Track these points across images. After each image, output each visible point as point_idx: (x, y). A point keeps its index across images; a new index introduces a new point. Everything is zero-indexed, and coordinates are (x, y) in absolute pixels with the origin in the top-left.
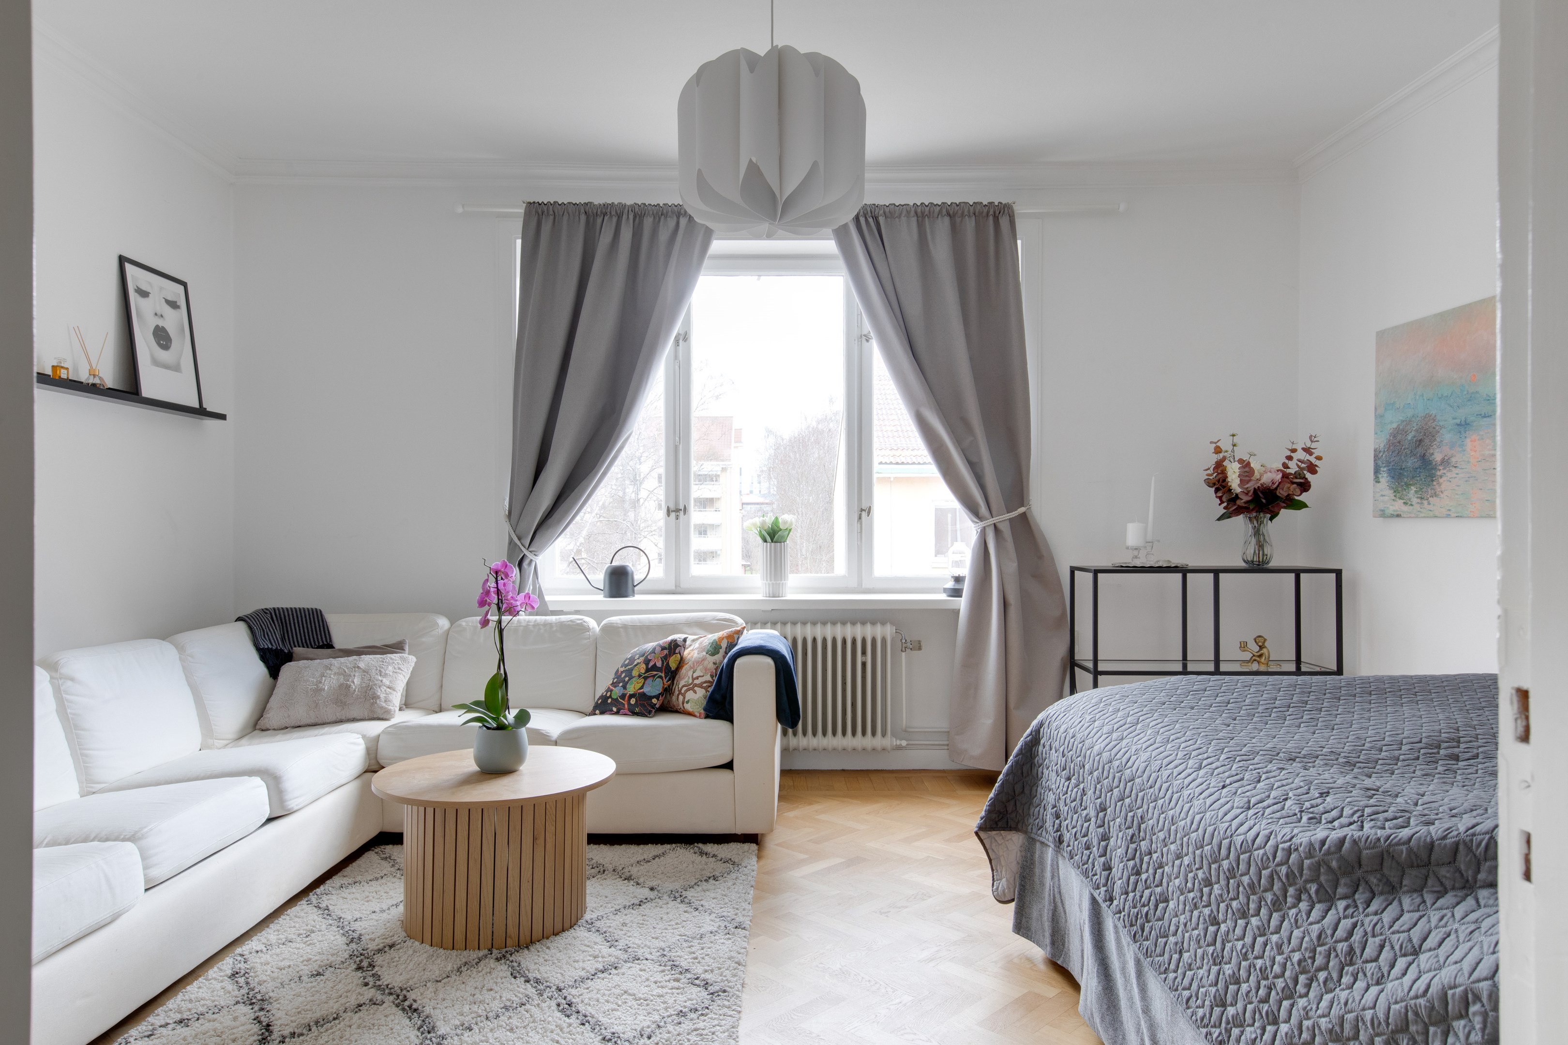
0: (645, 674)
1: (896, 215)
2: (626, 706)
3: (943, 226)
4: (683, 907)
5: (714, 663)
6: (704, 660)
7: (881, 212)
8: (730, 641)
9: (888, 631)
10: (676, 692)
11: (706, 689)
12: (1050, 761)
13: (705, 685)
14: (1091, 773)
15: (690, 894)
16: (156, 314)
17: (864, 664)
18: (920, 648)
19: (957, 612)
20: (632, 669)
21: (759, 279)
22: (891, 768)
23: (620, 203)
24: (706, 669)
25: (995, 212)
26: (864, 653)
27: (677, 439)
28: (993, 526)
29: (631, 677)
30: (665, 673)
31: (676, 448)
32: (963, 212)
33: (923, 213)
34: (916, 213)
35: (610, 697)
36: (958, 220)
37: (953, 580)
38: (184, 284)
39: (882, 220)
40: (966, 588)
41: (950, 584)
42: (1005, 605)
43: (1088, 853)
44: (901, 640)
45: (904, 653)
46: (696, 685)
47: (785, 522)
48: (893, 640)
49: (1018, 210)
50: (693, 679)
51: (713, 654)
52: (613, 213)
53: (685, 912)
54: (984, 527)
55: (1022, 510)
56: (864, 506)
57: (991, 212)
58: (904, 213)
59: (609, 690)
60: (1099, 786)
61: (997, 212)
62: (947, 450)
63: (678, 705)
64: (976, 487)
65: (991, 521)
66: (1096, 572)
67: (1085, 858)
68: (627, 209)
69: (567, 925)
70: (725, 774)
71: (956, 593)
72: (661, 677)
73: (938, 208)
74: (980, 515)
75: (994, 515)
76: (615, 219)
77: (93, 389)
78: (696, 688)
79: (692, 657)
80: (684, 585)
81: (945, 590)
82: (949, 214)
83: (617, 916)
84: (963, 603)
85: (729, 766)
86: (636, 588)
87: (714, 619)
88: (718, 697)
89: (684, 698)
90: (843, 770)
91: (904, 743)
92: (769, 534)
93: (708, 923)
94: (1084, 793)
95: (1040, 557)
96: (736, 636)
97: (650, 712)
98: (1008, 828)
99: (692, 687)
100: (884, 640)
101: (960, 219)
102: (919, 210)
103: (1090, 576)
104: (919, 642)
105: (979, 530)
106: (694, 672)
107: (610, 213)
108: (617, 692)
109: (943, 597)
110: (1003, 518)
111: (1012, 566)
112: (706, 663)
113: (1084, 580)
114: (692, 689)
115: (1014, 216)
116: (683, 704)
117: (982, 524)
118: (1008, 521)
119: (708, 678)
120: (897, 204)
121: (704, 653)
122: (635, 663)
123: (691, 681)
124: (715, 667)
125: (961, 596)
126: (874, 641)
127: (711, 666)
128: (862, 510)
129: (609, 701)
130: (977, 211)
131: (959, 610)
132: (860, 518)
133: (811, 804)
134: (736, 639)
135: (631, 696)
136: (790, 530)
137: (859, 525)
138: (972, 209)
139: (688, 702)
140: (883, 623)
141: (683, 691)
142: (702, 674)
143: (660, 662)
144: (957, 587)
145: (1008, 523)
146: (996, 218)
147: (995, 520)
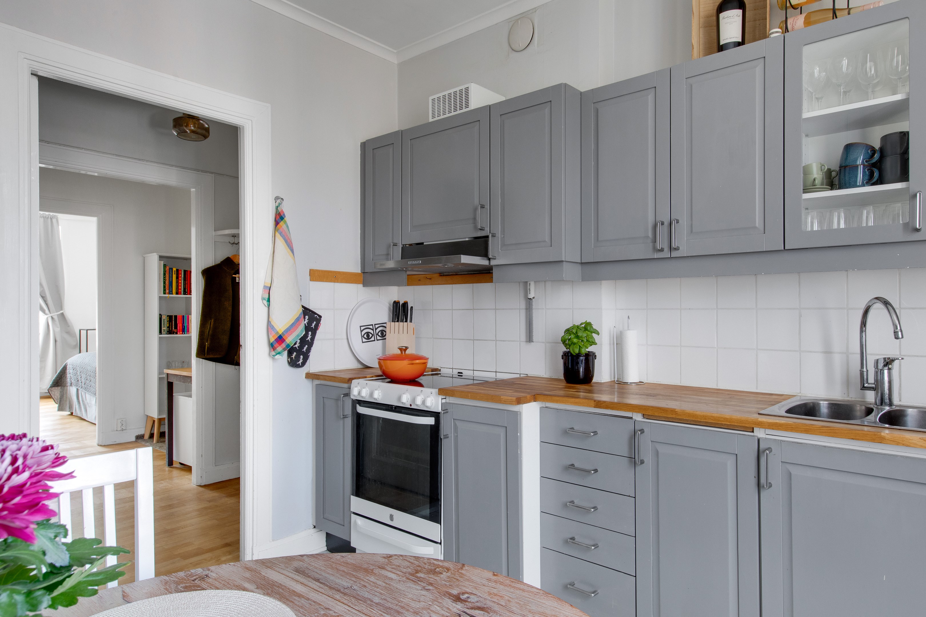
12: (70, 368)
14: (79, 366)
25: (51, 217)
28: (51, 317)
42: (56, 341)
54: (48, 317)
55: (61, 312)
57: (50, 217)
61: (52, 218)
64: (45, 305)
65: (50, 315)
66: (87, 330)
74: (47, 313)
75: (51, 313)
95: (69, 326)
98: (58, 386)
103: (85, 331)
105: (46, 319)
110: (55, 315)
111: (58, 330)
113: (83, 333)
115: (58, 219)
117: (46, 316)
130: (44, 216)
138: (42, 215)
145: (56, 316)
146: (51, 219)
147: (52, 315)
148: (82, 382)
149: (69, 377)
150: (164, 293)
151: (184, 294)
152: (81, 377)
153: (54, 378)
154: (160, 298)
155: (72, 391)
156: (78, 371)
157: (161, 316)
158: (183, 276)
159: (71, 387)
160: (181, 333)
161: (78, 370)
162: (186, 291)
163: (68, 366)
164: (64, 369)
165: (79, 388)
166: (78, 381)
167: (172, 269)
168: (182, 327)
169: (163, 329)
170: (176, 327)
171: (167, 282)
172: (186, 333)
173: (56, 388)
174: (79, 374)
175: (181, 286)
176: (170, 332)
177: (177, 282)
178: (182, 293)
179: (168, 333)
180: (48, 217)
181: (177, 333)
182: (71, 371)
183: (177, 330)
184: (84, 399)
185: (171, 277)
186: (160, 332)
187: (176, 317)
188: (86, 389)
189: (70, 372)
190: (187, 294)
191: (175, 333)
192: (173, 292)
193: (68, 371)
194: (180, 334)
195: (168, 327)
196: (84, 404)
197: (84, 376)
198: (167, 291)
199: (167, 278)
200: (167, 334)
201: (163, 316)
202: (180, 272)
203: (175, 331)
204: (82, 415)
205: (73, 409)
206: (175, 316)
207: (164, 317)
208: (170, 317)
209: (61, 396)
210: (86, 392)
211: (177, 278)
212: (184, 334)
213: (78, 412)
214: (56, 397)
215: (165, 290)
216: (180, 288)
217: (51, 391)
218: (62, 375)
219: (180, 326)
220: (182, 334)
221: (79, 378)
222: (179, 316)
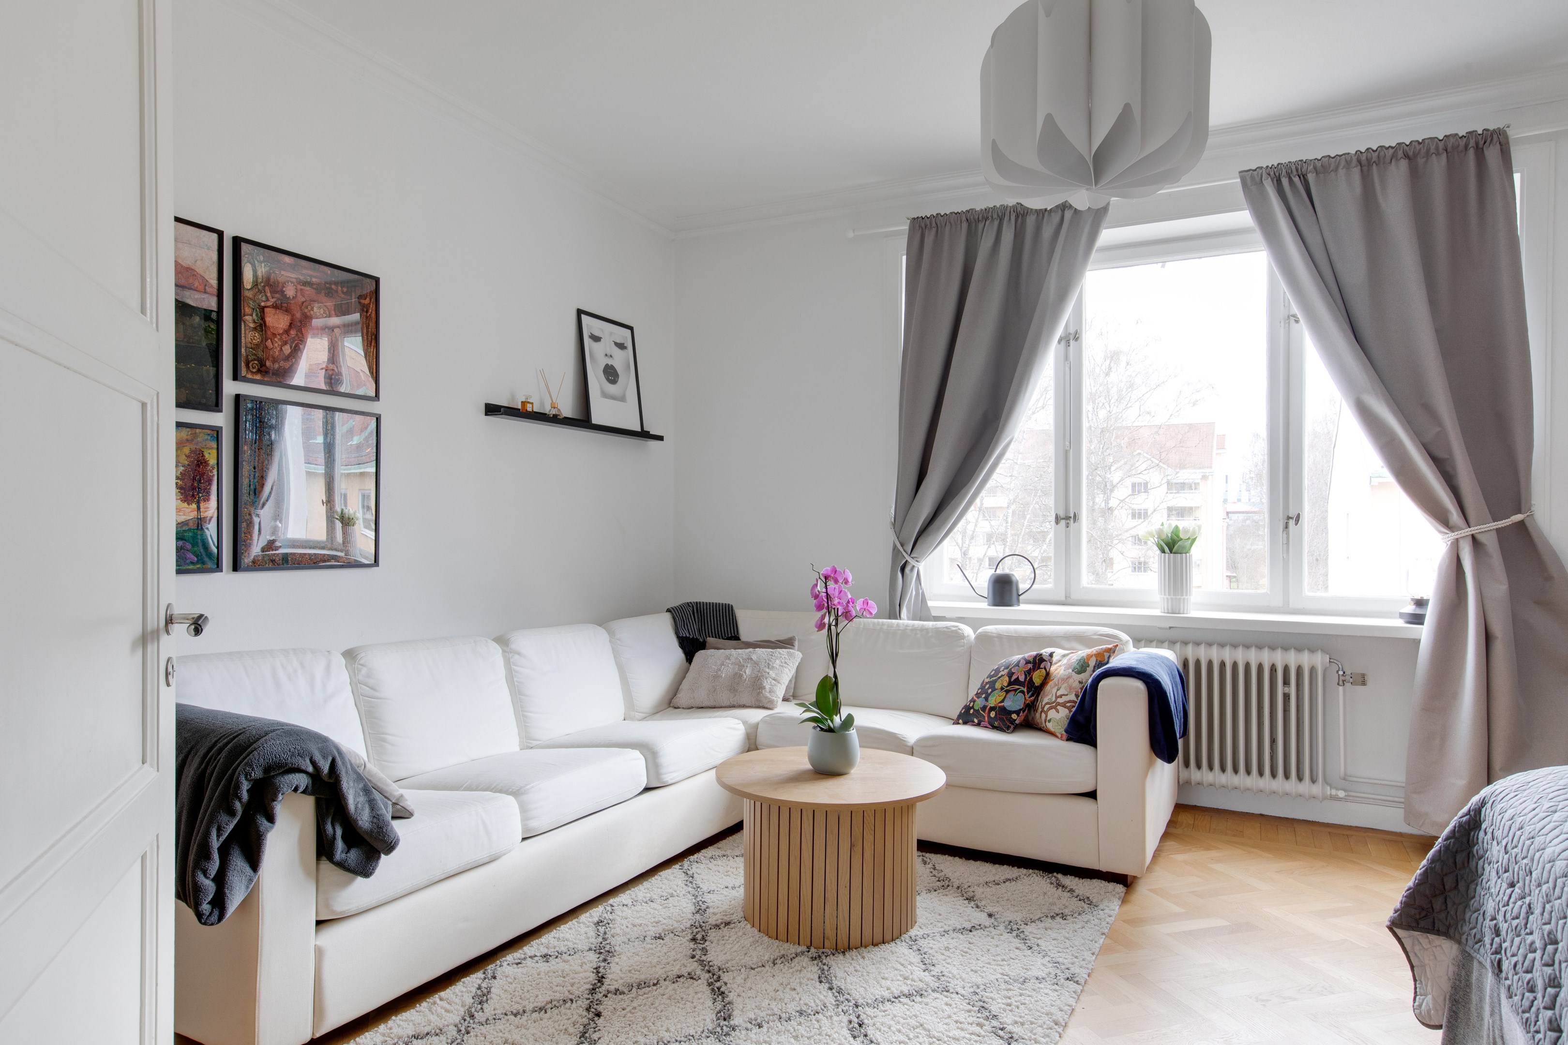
0: (1007, 687)
1: (1331, 169)
2: (986, 718)
3: (1399, 172)
4: (1017, 942)
5: (1080, 682)
6: (1069, 677)
7: (1311, 168)
8: (1099, 659)
9: (1319, 660)
10: (1040, 710)
11: (1069, 709)
13: (1068, 705)
15: (1029, 929)
16: (606, 355)
17: (1286, 697)
18: (1364, 683)
19: (1417, 642)
20: (995, 681)
21: (1163, 267)
22: (1326, 821)
23: (1002, 205)
24: (1071, 688)
25: (1477, 144)
26: (1286, 682)
27: (1067, 443)
28: (1470, 538)
29: (994, 690)
30: (1028, 688)
31: (1066, 453)
32: (1428, 151)
33: (1368, 160)
34: (1359, 162)
35: (973, 707)
36: (1421, 161)
37: (1412, 603)
38: (631, 329)
39: (1311, 177)
40: (1430, 614)
41: (1410, 609)
42: (1487, 638)
43: (1531, 998)
44: (1337, 672)
45: (1341, 688)
46: (1059, 704)
47: (1186, 531)
48: (1325, 671)
49: (1513, 134)
50: (1057, 697)
51: (1079, 673)
52: (995, 216)
53: (1017, 948)
54: (1457, 539)
55: (1518, 517)
56: (1292, 513)
57: (1472, 143)
58: (1343, 163)
59: (973, 701)
60: (1548, 906)
61: (1481, 143)
62: (1401, 444)
63: (1041, 724)
64: (1444, 489)
65: (1468, 531)
67: (1526, 1003)
68: (1008, 210)
69: (888, 936)
70: (1087, 803)
71: (1417, 619)
72: (1023, 692)
73: (1391, 151)
74: (1451, 523)
76: (996, 222)
77: (555, 419)
78: (1059, 707)
79: (1058, 673)
80: (1074, 596)
81: (1402, 615)
82: (1406, 156)
83: (943, 938)
84: (1425, 633)
85: (1092, 795)
86: (1021, 597)
87: (1095, 634)
88: (1080, 718)
89: (1046, 716)
90: (1262, 815)
91: (1341, 794)
92: (1168, 545)
93: (1038, 966)
94: (1530, 910)
95: (1549, 578)
96: (1106, 655)
97: (1008, 728)
98: (1436, 931)
99: (1054, 706)
100: (1313, 670)
101: (1424, 160)
102: (1363, 158)
104: (1363, 676)
105: (1449, 543)
106: (1058, 690)
107: (992, 217)
108: (979, 703)
109: (1400, 623)
110: (1487, 529)
111: (1499, 588)
112: (1071, 681)
114: (1055, 708)
115: (1508, 143)
116: (1045, 722)
117: (1452, 535)
118: (1495, 532)
119: (1072, 697)
120: (1333, 156)
121: (1070, 671)
122: (1000, 675)
123: (1054, 699)
124: (1081, 686)
125: (1422, 623)
126: (1299, 670)
127: (1076, 685)
128: (1289, 518)
129: (972, 711)
130: (1450, 146)
131: (1420, 640)
132: (1286, 527)
133: (1208, 849)
134: (1106, 657)
135: (992, 709)
136: (1194, 540)
137: (1285, 536)
138: (1441, 144)
139: (1049, 721)
140: (1312, 651)
141: (1045, 709)
142: (1066, 693)
143: (1023, 676)
144: (1418, 612)
145: (1494, 535)
146: (1479, 151)
147: (1474, 530)
180: (1466, 146)
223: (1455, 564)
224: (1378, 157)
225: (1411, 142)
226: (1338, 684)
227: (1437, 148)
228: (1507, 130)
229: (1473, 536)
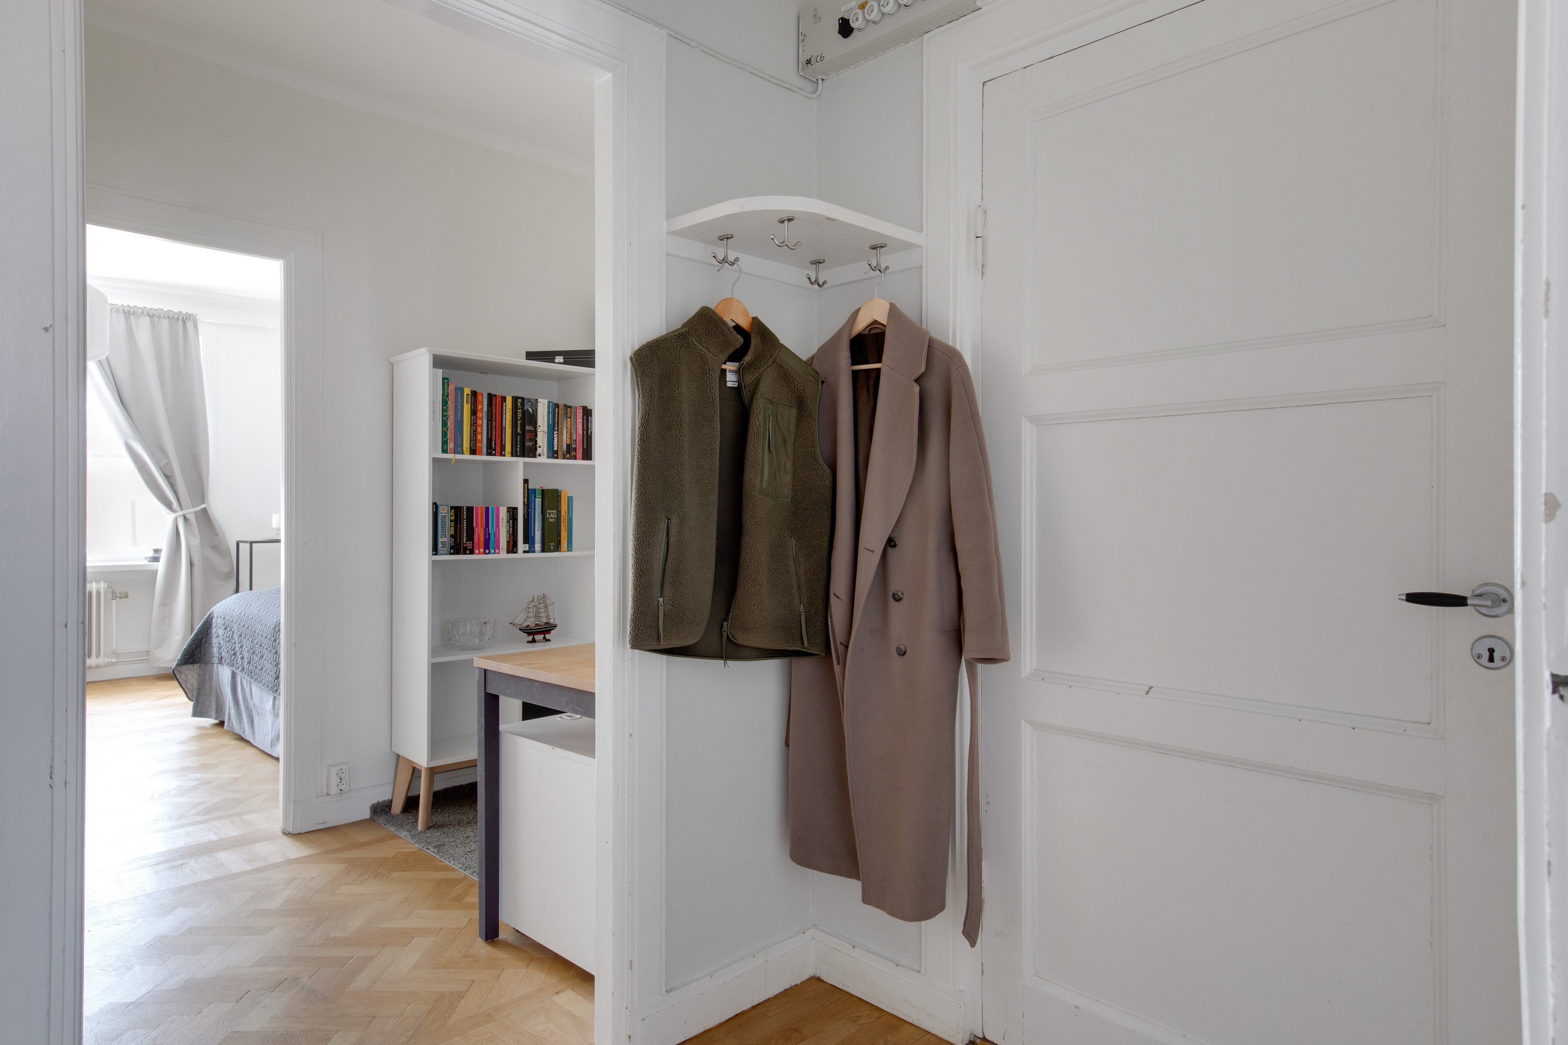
3: (145, 321)
9: (101, 586)
12: (217, 624)
14: (236, 622)
18: (127, 597)
19: (155, 573)
22: (103, 679)
25: (183, 318)
28: (183, 516)
32: (160, 315)
33: (129, 312)
34: (124, 311)
36: (156, 319)
37: (153, 551)
40: (164, 556)
41: (151, 554)
42: (191, 564)
44: (112, 592)
45: (114, 601)
48: (105, 592)
49: (199, 317)
54: (176, 517)
55: (203, 506)
57: (181, 318)
58: (114, 310)
61: (185, 319)
62: (148, 467)
64: (171, 492)
65: (181, 513)
66: (251, 543)
71: (156, 559)
73: (141, 310)
74: (173, 509)
75: (183, 508)
81: (146, 558)
82: (149, 315)
84: (161, 567)
91: (113, 661)
95: (216, 535)
98: (193, 663)
100: (98, 593)
101: (157, 319)
102: (126, 310)
103: (248, 545)
104: (127, 593)
105: (173, 519)
109: (146, 562)
110: (190, 512)
111: (196, 542)
113: (245, 548)
115: (197, 322)
117: (173, 515)
118: (193, 513)
125: (159, 561)
130: (170, 316)
131: (157, 571)
138: (166, 314)
140: (96, 582)
144: (156, 555)
146: (184, 322)
147: (184, 512)
148: (242, 658)
149: (217, 645)
150: (444, 451)
151: (489, 454)
152: (241, 647)
153: (186, 645)
154: (435, 460)
155: (224, 673)
156: (236, 631)
157: (435, 506)
158: (485, 409)
159: (219, 665)
160: (482, 550)
161: (235, 629)
162: (493, 446)
163: (214, 620)
164: (207, 626)
165: (237, 671)
166: (235, 654)
167: (462, 390)
168: (485, 536)
169: (440, 540)
170: (470, 537)
171: (451, 423)
172: (492, 551)
173: (190, 666)
174: (236, 639)
175: (481, 434)
176: (457, 549)
177: (474, 424)
178: (484, 450)
179: (452, 551)
180: (178, 318)
181: (472, 552)
182: (221, 632)
183: (473, 543)
184: (248, 695)
185: (459, 410)
186: (435, 550)
187: (470, 510)
188: (251, 674)
189: (218, 632)
190: (495, 455)
191: (468, 552)
192: (465, 449)
193: (214, 630)
194: (479, 553)
195: (451, 536)
196: (247, 708)
197: (247, 644)
198: (451, 445)
199: (451, 413)
200: (451, 554)
201: (440, 509)
202: (479, 398)
203: (469, 545)
204: (244, 732)
205: (224, 714)
206: (467, 507)
207: (444, 511)
208: (457, 510)
209: (199, 685)
210: (252, 680)
211: (474, 412)
212: (489, 553)
213: (234, 724)
214: (189, 685)
215: (445, 443)
216: (479, 437)
217: (180, 672)
218: (202, 638)
219: (479, 533)
220: (485, 553)
221: (237, 649)
222: (477, 508)
223: (175, 531)
224: (134, 312)
225: (151, 308)
226: (112, 599)
227: (164, 315)
228: (196, 316)
229: (184, 515)
